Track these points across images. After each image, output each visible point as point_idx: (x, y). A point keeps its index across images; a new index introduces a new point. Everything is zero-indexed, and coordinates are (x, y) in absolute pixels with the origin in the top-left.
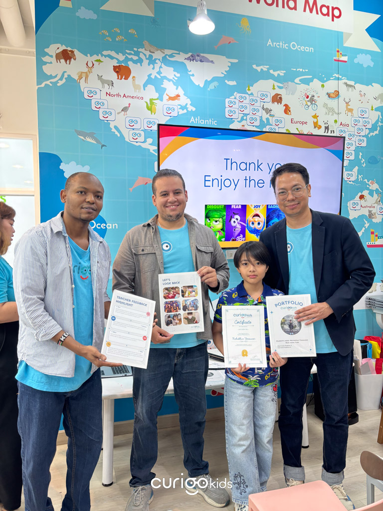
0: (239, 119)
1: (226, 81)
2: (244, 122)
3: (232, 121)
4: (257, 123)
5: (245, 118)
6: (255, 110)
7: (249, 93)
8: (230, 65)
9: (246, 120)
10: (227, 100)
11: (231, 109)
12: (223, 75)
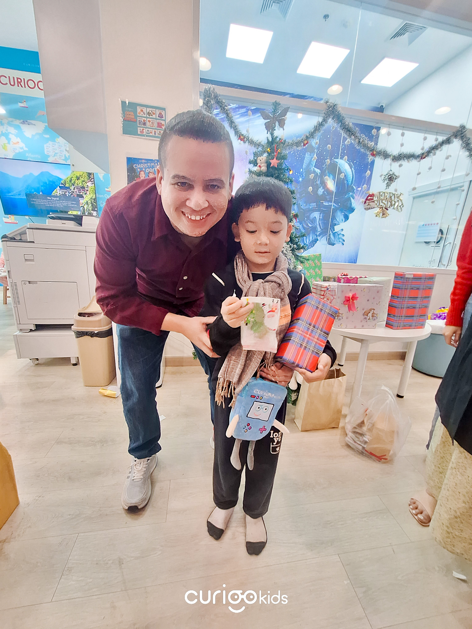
0: (53, 156)
1: (44, 135)
2: (56, 157)
3: (49, 156)
4: (63, 158)
5: (56, 155)
6: (61, 151)
7: (57, 142)
8: (45, 127)
9: (57, 156)
10: (45, 146)
11: (48, 150)
12: (41, 132)
